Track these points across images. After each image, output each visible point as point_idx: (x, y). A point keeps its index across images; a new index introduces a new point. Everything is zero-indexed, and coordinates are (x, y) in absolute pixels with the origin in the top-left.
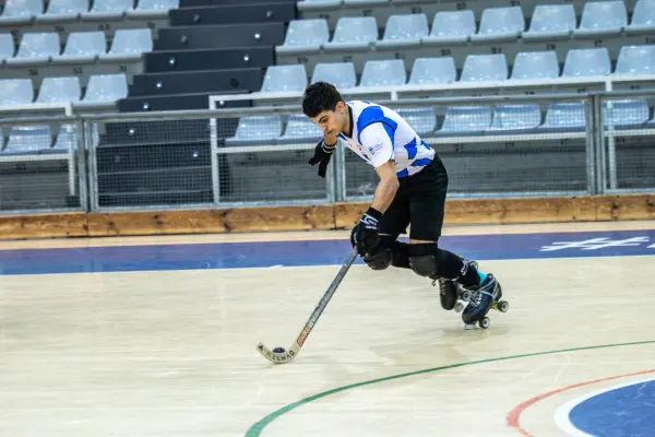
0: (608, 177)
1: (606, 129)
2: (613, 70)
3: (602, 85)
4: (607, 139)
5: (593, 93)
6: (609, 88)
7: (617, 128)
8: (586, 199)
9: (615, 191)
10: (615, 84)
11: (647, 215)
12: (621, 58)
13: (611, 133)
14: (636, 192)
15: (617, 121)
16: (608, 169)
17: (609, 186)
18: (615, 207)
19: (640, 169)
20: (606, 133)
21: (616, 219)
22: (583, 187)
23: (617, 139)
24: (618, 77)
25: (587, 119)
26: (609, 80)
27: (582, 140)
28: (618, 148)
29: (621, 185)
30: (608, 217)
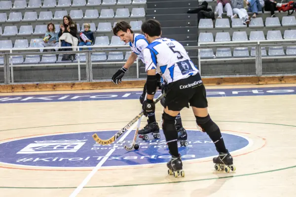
0: (11, 79)
1: (10, 64)
2: (13, 47)
3: (9, 51)
4: (10, 68)
5: (6, 53)
6: (11, 52)
7: (14, 64)
8: (4, 86)
9: (13, 83)
10: (13, 51)
11: (22, 91)
12: (16, 43)
13: (12, 66)
14: (19, 84)
15: (14, 62)
16: (11, 77)
17: (11, 82)
18: (13, 88)
19: (21, 77)
20: (10, 66)
21: (13, 92)
22: (3, 82)
23: (14, 68)
24: (15, 49)
25: (4, 61)
26: (11, 49)
27: (3, 68)
28: (14, 70)
29: (15, 82)
30: (11, 91)
